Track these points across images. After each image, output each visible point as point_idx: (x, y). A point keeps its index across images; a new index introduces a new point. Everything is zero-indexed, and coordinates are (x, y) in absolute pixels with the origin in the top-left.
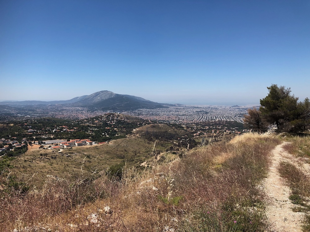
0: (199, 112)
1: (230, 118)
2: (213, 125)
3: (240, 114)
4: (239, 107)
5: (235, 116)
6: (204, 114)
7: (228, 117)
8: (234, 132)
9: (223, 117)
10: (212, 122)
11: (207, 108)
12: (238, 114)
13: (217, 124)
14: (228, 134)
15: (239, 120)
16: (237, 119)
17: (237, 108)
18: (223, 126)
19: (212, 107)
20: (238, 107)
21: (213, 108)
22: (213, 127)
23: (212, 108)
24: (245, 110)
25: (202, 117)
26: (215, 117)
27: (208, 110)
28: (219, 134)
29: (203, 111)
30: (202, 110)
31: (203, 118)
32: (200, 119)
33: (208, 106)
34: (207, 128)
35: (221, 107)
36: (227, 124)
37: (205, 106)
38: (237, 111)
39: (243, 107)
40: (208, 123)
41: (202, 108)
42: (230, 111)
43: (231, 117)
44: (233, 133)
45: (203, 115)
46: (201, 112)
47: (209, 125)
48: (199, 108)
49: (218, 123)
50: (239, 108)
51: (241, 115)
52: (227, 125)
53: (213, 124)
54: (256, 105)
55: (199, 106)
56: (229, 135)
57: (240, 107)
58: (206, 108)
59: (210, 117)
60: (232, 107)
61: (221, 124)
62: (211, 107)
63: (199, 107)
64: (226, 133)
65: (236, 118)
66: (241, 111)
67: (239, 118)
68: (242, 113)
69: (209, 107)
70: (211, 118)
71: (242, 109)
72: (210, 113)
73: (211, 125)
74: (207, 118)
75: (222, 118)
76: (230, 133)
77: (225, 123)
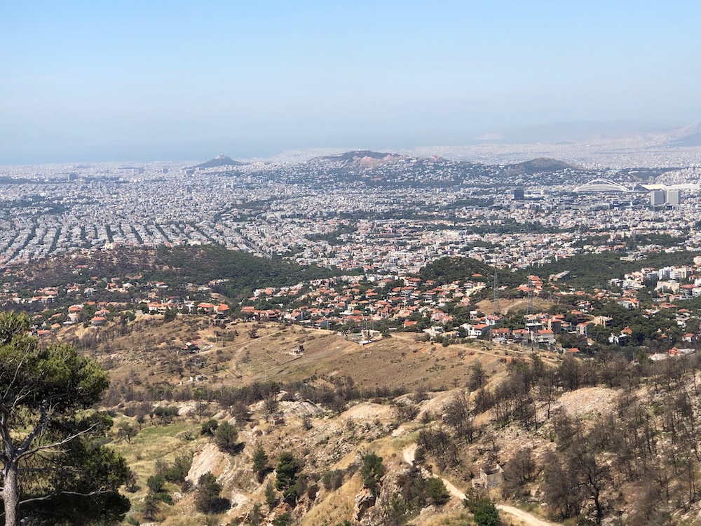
0: (15, 204)
1: (189, 228)
2: (84, 280)
3: (246, 204)
4: (239, 164)
5: (217, 218)
6: (40, 213)
7: (179, 227)
8: (191, 305)
9: (152, 228)
10: (83, 262)
11: (64, 181)
12: (234, 206)
13: (112, 271)
14: (156, 325)
15: (238, 239)
16: (226, 231)
17: (229, 174)
18: (146, 278)
19: (92, 172)
20: (230, 168)
21: (96, 180)
22: (82, 289)
23: (88, 180)
24: (270, 183)
25: (31, 237)
26: (108, 228)
27: (66, 194)
28: (104, 329)
29: (37, 198)
30: (30, 191)
31: (35, 241)
32: (15, 246)
33: (69, 167)
34: (48, 294)
35: (142, 170)
36: (166, 263)
37: (51, 169)
38: (226, 191)
39: (259, 164)
40: (58, 269)
41: (30, 182)
42: (189, 190)
43: (192, 224)
44: (185, 311)
45: (34, 220)
46: (24, 203)
47: (61, 277)
48: (14, 182)
49: (115, 260)
50: (238, 174)
51: (246, 212)
52: (166, 268)
53: (85, 272)
54: (327, 152)
55: (15, 172)
56: (163, 331)
57: (244, 169)
58: (52, 181)
59: (77, 231)
60: (203, 166)
61: (134, 270)
62: (84, 173)
63: (15, 177)
64: (147, 316)
65: (219, 227)
66: (250, 187)
67: (235, 225)
68: (253, 197)
69: (73, 176)
70: (83, 235)
71: (254, 175)
72: (77, 207)
73: (73, 280)
74: (56, 238)
75: (142, 234)
76: (169, 316)
77: (157, 262)
